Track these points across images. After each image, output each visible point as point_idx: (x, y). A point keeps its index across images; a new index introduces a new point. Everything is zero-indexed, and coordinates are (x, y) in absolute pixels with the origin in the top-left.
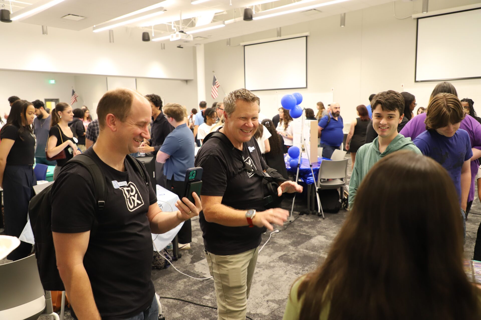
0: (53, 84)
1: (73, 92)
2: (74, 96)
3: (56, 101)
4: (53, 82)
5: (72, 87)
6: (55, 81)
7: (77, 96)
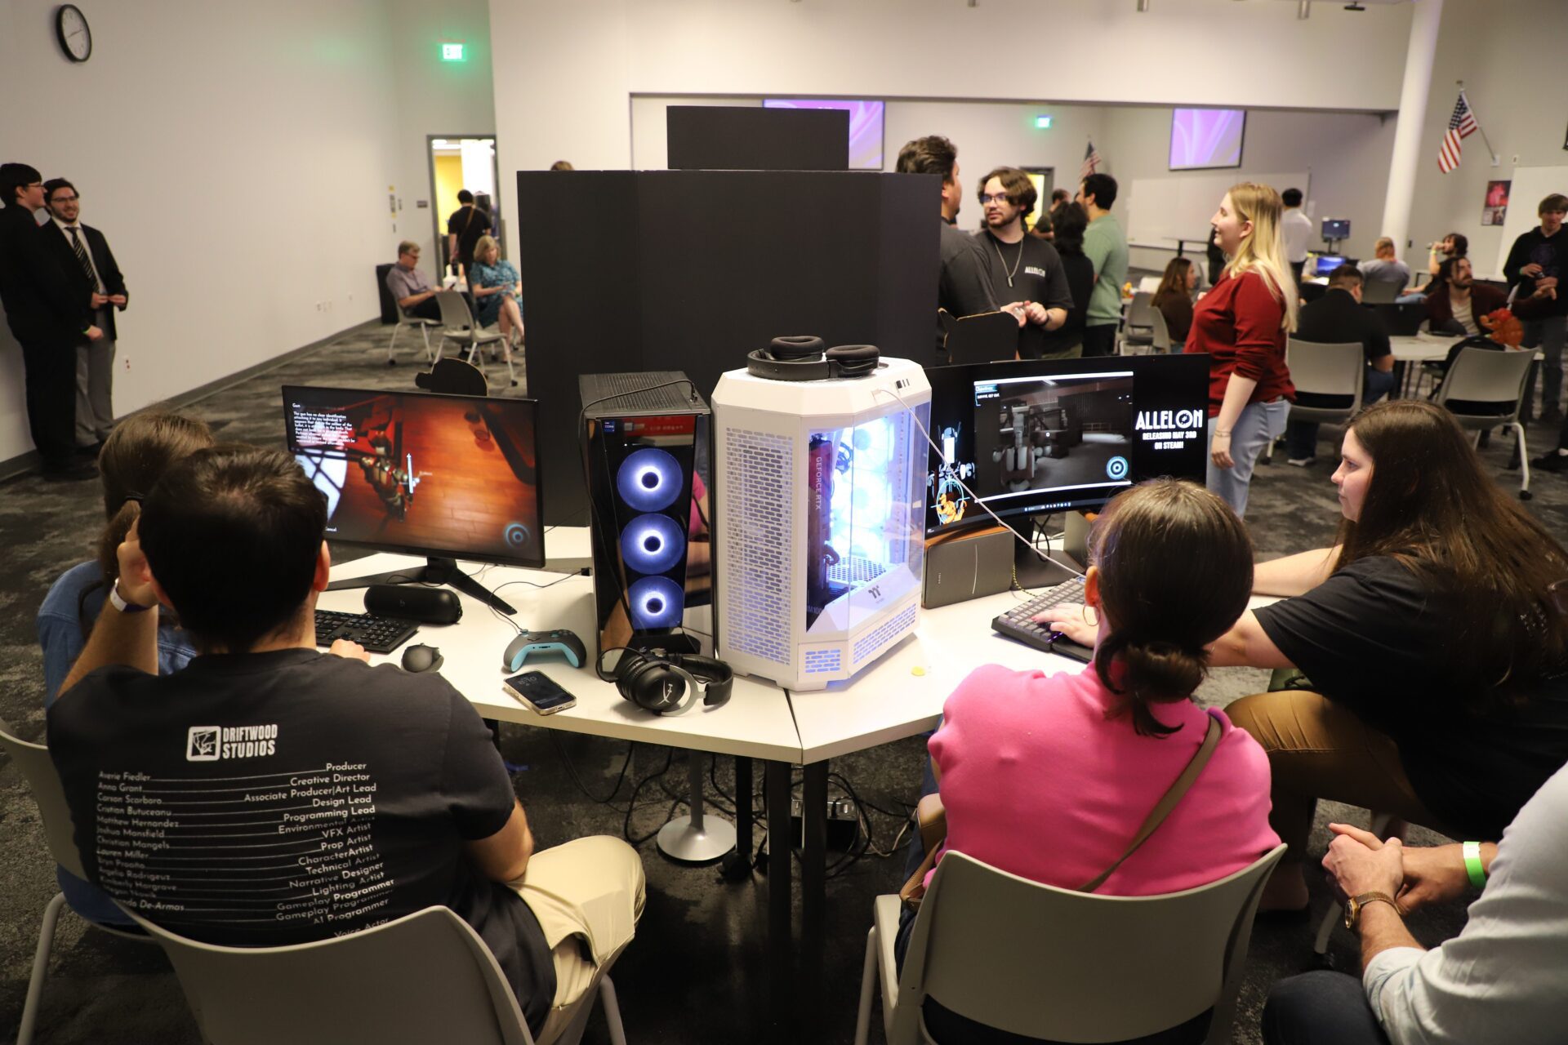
0: (1044, 130)
1: (1090, 150)
2: (1089, 159)
3: (1046, 172)
4: (1044, 123)
5: (1089, 136)
6: (1052, 122)
7: (1098, 162)
